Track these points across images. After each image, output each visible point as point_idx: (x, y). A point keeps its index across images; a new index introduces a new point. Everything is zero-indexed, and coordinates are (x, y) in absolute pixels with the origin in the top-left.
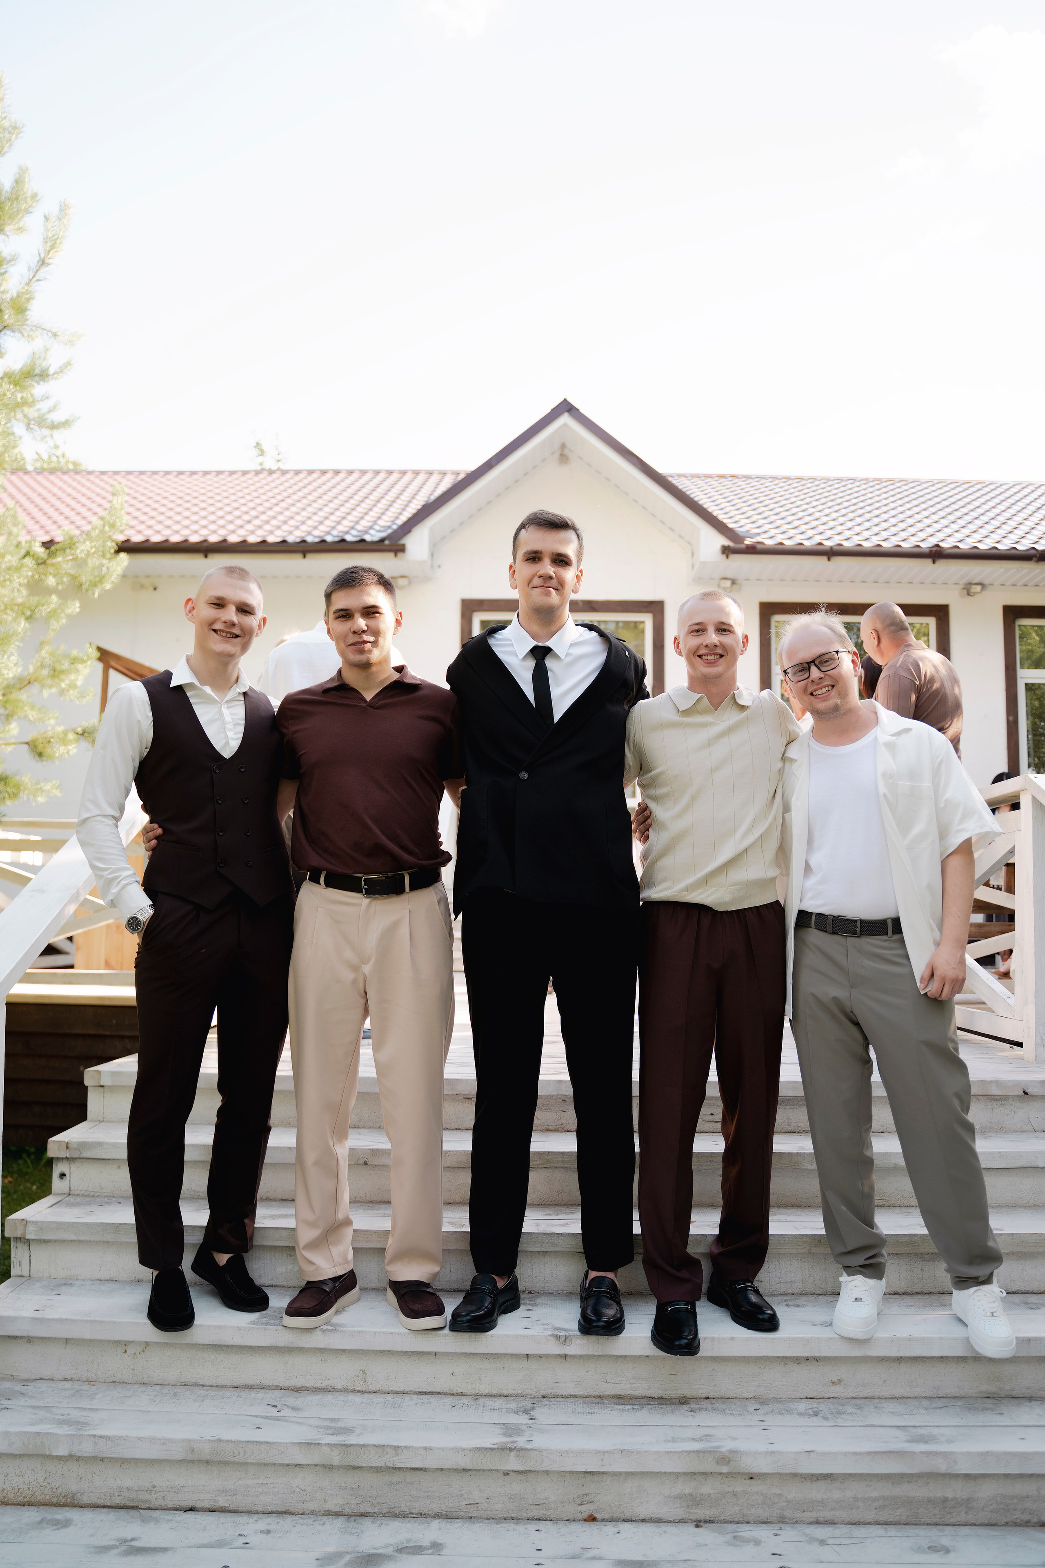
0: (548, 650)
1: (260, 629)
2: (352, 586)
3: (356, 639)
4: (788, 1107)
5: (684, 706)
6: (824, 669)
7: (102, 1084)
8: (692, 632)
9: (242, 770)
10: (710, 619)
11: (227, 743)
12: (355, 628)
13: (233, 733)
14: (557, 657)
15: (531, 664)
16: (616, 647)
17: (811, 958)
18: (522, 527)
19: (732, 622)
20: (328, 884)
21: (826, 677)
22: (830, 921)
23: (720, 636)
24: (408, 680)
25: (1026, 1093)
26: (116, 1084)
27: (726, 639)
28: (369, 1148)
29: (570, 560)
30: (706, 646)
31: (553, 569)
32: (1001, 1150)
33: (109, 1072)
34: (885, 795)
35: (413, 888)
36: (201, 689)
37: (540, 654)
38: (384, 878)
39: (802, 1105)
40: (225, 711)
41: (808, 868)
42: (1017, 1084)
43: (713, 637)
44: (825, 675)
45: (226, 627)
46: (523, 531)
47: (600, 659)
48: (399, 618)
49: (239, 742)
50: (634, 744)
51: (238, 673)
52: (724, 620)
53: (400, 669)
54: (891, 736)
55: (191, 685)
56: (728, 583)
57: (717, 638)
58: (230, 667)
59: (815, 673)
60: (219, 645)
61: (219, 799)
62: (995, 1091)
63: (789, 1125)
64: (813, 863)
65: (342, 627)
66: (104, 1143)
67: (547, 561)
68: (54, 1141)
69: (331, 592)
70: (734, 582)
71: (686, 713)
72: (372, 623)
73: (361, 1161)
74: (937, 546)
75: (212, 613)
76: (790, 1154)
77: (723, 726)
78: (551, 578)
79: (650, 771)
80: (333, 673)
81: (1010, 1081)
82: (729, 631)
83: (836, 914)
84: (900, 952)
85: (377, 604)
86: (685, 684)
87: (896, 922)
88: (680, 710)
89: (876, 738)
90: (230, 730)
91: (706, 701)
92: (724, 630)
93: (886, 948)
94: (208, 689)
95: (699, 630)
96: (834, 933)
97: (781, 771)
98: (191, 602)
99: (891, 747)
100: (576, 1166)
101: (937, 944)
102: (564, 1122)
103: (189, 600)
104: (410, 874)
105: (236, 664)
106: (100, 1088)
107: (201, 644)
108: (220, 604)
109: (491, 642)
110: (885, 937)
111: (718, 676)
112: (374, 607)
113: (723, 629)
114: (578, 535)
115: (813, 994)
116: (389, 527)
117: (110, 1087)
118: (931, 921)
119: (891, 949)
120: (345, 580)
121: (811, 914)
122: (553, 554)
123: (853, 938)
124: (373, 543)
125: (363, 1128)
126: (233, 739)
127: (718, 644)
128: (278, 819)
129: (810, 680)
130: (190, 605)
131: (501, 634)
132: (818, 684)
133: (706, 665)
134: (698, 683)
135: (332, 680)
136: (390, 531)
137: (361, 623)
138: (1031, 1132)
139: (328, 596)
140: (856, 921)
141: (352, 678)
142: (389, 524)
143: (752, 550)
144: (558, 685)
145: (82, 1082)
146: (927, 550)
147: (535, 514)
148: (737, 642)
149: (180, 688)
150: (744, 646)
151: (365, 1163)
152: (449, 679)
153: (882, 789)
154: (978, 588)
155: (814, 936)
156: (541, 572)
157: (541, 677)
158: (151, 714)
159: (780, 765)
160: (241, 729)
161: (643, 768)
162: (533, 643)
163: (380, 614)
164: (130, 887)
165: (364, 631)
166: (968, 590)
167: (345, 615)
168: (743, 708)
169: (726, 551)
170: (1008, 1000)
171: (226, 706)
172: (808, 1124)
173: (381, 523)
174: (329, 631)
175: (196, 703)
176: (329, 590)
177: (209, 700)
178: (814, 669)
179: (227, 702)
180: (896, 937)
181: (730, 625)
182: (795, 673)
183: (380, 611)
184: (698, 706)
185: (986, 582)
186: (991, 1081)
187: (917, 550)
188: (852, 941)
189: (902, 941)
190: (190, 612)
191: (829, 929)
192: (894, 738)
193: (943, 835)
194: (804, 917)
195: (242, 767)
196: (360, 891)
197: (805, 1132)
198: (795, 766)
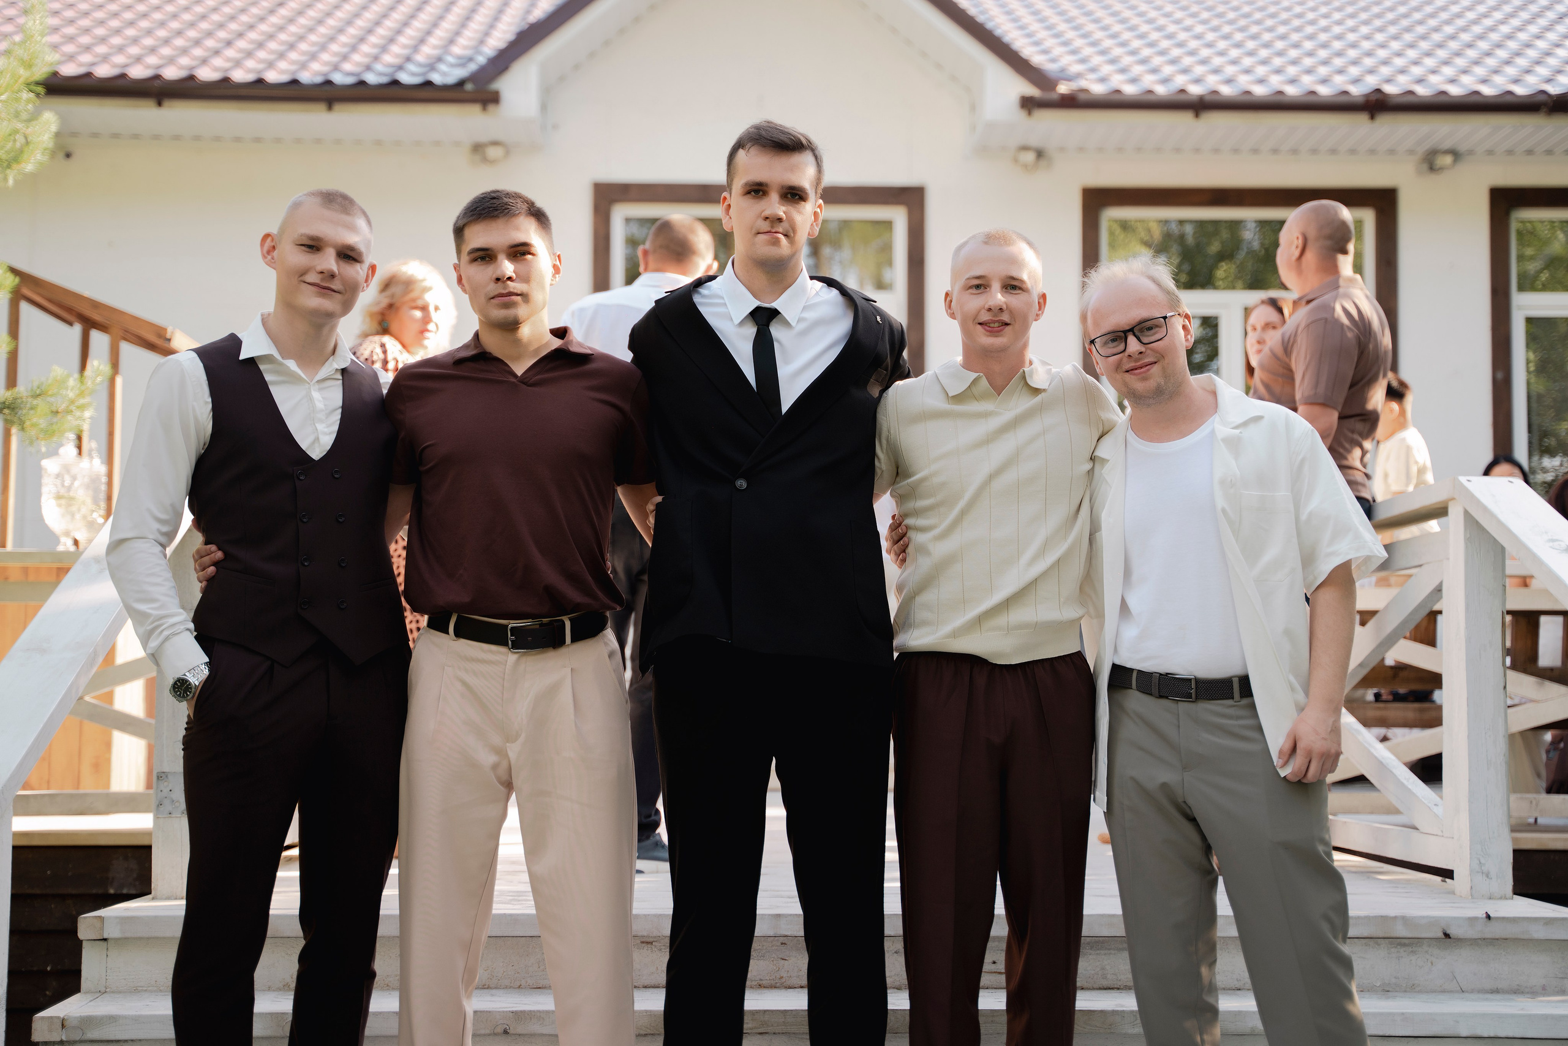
0: (774, 313)
1: (366, 281)
2: (493, 217)
3: (498, 289)
4: (1102, 952)
5: (955, 389)
6: (1145, 340)
7: (105, 937)
8: (971, 287)
9: (336, 476)
10: (996, 271)
11: (317, 439)
12: (498, 274)
13: (324, 425)
14: (786, 323)
15: (751, 331)
16: (863, 311)
17: (1130, 730)
18: (739, 145)
19: (1025, 277)
20: (459, 634)
21: (1149, 351)
22: (1155, 681)
23: (1007, 295)
24: (574, 349)
25: (1447, 935)
26: (128, 935)
27: (1015, 301)
28: (511, 1009)
29: (806, 193)
30: (990, 310)
31: (783, 208)
32: (1404, 1011)
33: (116, 918)
34: (1224, 511)
35: (574, 640)
36: (281, 364)
37: (764, 317)
38: (538, 626)
39: (1122, 949)
40: (316, 395)
41: (1124, 607)
42: (1433, 922)
43: (998, 297)
44: (1146, 349)
45: (322, 280)
46: (741, 153)
47: (842, 326)
48: (558, 263)
49: (334, 436)
50: (888, 441)
51: (336, 340)
52: (1014, 274)
53: (561, 333)
54: (1233, 428)
55: (268, 358)
56: (1030, 157)
57: (1003, 299)
58: (325, 330)
59: (1133, 345)
60: (312, 301)
61: (304, 516)
62: (1401, 931)
63: (1104, 977)
64: (1132, 602)
65: (481, 274)
66: (120, 1016)
67: (774, 197)
68: (43, 1018)
69: (464, 226)
70: (1040, 154)
71: (958, 398)
72: (521, 267)
73: (500, 1030)
74: (1378, 91)
75: (300, 259)
76: (1103, 1012)
77: (1007, 416)
78: (780, 220)
79: (908, 475)
80: (468, 337)
81: (1423, 917)
82: (1020, 288)
83: (1163, 669)
84: (1250, 722)
85: (528, 241)
86: (959, 358)
87: (1245, 681)
88: (950, 395)
89: (1213, 432)
90: (321, 421)
91: (984, 382)
92: (1014, 287)
93: (1230, 717)
94: (292, 365)
95: (980, 285)
96: (1161, 697)
97: (1091, 473)
98: (269, 239)
99: (1234, 444)
100: (806, 1029)
101: (1301, 709)
102: (785, 975)
103: (267, 236)
104: (571, 619)
105: (333, 328)
106: (101, 943)
107: (287, 302)
108: (313, 246)
109: (697, 299)
110: (1230, 702)
111: (1003, 350)
112: (525, 244)
113: (1012, 285)
114: (816, 157)
115: (1133, 779)
116: (471, 59)
117: (116, 940)
118: (1292, 678)
119: (1238, 718)
120: (484, 209)
121: (1131, 670)
122: (783, 187)
123: (1186, 704)
124: (446, 88)
125: (496, 988)
126: (325, 434)
127: (1004, 307)
128: (386, 543)
129: (1126, 354)
130: (270, 246)
131: (709, 288)
132: (1137, 360)
133: (988, 333)
134: (975, 357)
135: (466, 347)
136: (473, 67)
137: (508, 267)
138: (1457, 992)
139: (459, 232)
140: (1190, 680)
141: (494, 344)
142: (468, 53)
143: (1071, 102)
144: (787, 362)
145: (75, 931)
146: (1361, 100)
147: (758, 128)
148: (1029, 305)
149: (252, 362)
150: (1040, 309)
151: (506, 1032)
152: (631, 347)
153: (1220, 503)
154: (1448, 160)
155: (1135, 700)
156: (767, 213)
157: (764, 349)
158: (210, 400)
159: (1088, 466)
160: (337, 416)
161: (900, 471)
162: (756, 303)
163: (533, 254)
164: (176, 639)
165: (510, 279)
166: (1430, 162)
167: (485, 256)
168: (1036, 391)
169: (1028, 104)
170: (1437, 810)
171: (317, 386)
172: (1130, 976)
173: (456, 50)
174: (460, 280)
175: (275, 383)
176: (461, 223)
177: (294, 379)
178: (1131, 339)
179: (318, 382)
180: (1245, 701)
181: (1022, 281)
182: (1105, 343)
183: (533, 250)
184: (975, 390)
185: (1462, 148)
186: (1396, 917)
187: (1343, 99)
188: (1184, 707)
189: (1253, 707)
190: (269, 252)
191: (1155, 690)
192: (1237, 431)
193: (1308, 560)
194: (1120, 675)
195: (336, 472)
196: (505, 644)
197: (1126, 988)
198: (1108, 466)
